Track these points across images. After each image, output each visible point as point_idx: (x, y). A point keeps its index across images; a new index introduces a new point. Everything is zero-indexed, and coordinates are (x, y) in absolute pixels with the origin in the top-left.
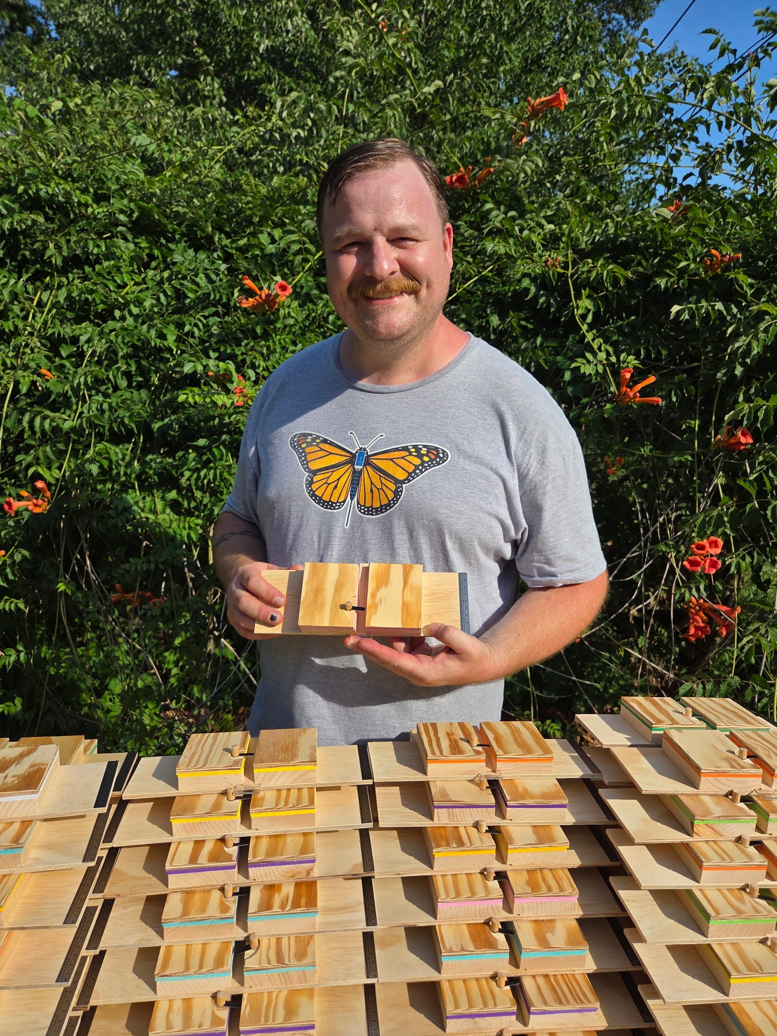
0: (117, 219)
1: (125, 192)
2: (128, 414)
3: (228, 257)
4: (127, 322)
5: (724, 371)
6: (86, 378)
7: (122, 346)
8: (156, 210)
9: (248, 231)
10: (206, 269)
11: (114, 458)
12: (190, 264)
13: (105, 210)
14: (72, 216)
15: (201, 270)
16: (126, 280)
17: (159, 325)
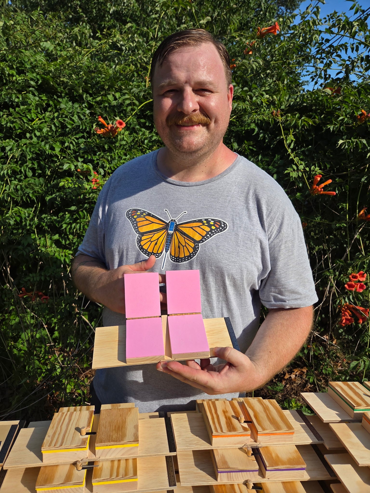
0: (30, 83)
1: (35, 70)
2: (31, 192)
3: (90, 107)
4: (33, 140)
5: (365, 178)
6: (7, 171)
7: (29, 153)
8: (51, 79)
9: (102, 93)
10: (78, 113)
11: (23, 216)
12: (69, 109)
13: (23, 78)
14: (4, 81)
15: (76, 112)
16: (33, 117)
17: (51, 142)
